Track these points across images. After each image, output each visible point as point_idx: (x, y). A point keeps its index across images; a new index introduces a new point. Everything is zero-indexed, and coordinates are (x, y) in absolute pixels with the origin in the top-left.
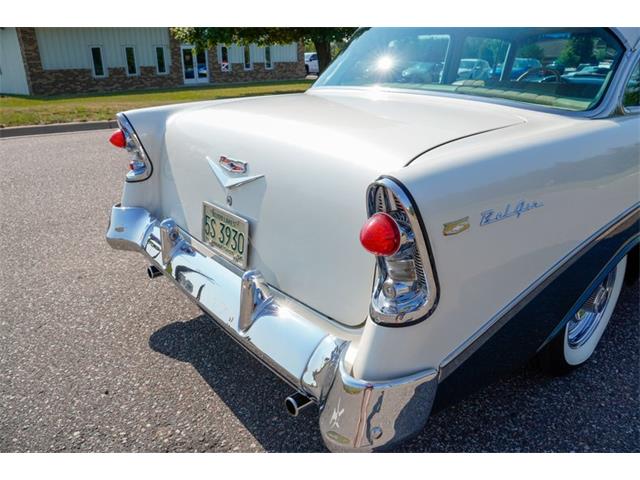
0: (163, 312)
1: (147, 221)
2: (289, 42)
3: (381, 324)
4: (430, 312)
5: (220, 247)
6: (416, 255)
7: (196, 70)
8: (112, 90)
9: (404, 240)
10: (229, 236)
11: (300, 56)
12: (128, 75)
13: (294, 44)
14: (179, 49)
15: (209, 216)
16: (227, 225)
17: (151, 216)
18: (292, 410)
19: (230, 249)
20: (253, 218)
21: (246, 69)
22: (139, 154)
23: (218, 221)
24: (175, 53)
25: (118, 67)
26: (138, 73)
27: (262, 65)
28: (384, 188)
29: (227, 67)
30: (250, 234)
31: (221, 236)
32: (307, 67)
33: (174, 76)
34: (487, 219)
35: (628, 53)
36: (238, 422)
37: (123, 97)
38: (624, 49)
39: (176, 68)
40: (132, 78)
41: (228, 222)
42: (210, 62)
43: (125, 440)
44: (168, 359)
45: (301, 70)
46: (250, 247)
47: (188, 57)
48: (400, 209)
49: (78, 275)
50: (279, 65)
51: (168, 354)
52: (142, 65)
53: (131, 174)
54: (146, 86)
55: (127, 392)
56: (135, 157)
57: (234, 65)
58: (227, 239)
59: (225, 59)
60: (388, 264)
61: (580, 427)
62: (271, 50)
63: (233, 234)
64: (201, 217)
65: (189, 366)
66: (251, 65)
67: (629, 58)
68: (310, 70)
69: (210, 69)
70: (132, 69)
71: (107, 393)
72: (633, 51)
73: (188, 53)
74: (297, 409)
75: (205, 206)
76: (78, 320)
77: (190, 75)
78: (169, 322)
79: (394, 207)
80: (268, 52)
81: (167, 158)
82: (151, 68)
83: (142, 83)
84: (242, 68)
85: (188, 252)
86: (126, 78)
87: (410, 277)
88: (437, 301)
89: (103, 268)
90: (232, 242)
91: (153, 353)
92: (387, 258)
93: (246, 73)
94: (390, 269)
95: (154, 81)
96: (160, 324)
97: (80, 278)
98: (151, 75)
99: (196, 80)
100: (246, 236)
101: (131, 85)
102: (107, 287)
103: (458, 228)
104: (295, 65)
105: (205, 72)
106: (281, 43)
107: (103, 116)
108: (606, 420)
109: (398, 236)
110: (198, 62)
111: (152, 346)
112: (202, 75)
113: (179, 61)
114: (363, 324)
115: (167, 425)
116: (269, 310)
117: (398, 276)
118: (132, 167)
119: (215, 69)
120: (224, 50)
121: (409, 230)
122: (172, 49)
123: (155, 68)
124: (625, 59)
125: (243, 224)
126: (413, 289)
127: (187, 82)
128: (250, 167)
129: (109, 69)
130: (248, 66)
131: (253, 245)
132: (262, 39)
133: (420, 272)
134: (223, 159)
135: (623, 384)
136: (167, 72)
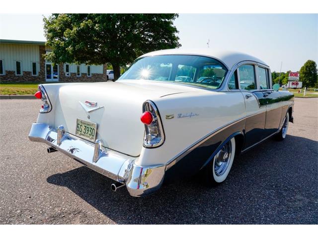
0: (51, 170)
1: (48, 130)
2: (100, 64)
3: (147, 148)
4: (162, 144)
5: (84, 135)
6: (158, 125)
7: (52, 74)
8: (7, 81)
9: (154, 120)
10: (88, 131)
11: (105, 71)
12: (16, 75)
13: (102, 65)
14: (44, 64)
15: (79, 123)
16: (87, 126)
17: (50, 127)
18: (114, 189)
19: (88, 135)
20: (98, 123)
21: (77, 76)
22: (46, 102)
23: (83, 126)
24: (42, 66)
25: (11, 70)
26: (22, 74)
27: (86, 74)
28: (148, 103)
29: (68, 74)
30: (97, 129)
31: (84, 131)
32: (108, 76)
33: (41, 77)
34: (180, 116)
35: (229, 71)
36: (89, 204)
37: (13, 85)
38: (228, 70)
39: (42, 73)
40: (18, 76)
41: (88, 125)
42: (59, 71)
43: (41, 212)
44: (56, 186)
45: (105, 78)
46: (97, 133)
47: (48, 68)
48: (153, 110)
49: (7, 157)
50: (94, 75)
51: (55, 184)
52: (24, 70)
53: (42, 110)
54: (26, 81)
55: (39, 197)
56: (44, 103)
57: (71, 74)
58: (87, 131)
59: (67, 70)
60: (149, 128)
61: (219, 202)
62: (91, 67)
63: (90, 129)
64: (76, 124)
65: (66, 188)
66: (81, 74)
67: (229, 73)
68: (109, 78)
69: (60, 75)
70: (19, 72)
71: (30, 197)
72: (231, 71)
73: (49, 66)
74: (116, 188)
75: (78, 120)
76: (11, 173)
77: (49, 77)
78: (54, 173)
79: (151, 110)
80: (89, 68)
81: (59, 102)
82: (29, 72)
83: (23, 79)
84: (75, 75)
85: (69, 139)
86: (15, 76)
87: (156, 133)
88: (164, 140)
89: (19, 155)
90: (90, 132)
91: (49, 184)
92: (149, 125)
93: (78, 78)
94: (149, 130)
95: (30, 79)
96: (50, 174)
97: (8, 158)
98: (28, 75)
99: (52, 79)
100: (95, 129)
101: (18, 80)
102: (23, 162)
103: (170, 117)
104: (102, 75)
105: (57, 76)
106: (96, 65)
107: (6, 93)
108: (229, 199)
109: (152, 118)
110: (54, 71)
111: (48, 182)
112: (55, 78)
113: (44, 70)
114: (139, 156)
115: (58, 207)
116: (104, 155)
117: (152, 132)
118: (43, 107)
119: (62, 75)
120: (67, 66)
121: (155, 117)
122: (41, 64)
123: (31, 72)
124: (228, 74)
125: (95, 125)
126: (157, 137)
127: (47, 80)
128: (98, 104)
129: (6, 71)
130: (79, 74)
131: (98, 132)
132: (87, 62)
133: (159, 130)
134: (87, 102)
135: (236, 189)
136: (37, 74)
